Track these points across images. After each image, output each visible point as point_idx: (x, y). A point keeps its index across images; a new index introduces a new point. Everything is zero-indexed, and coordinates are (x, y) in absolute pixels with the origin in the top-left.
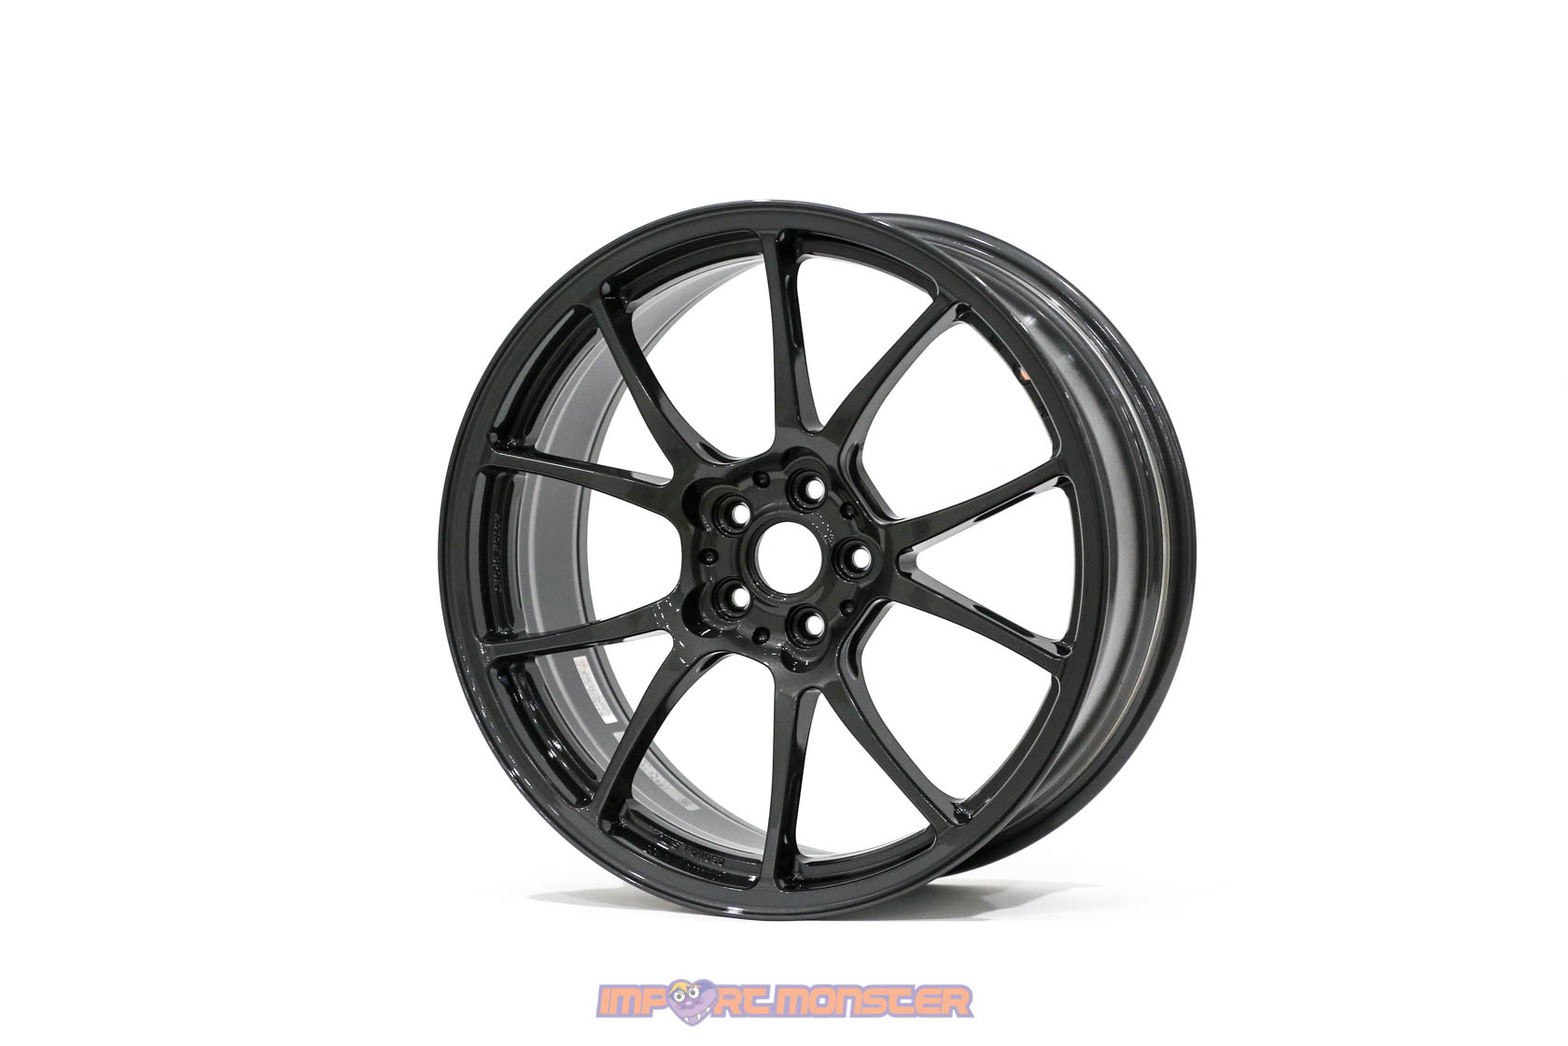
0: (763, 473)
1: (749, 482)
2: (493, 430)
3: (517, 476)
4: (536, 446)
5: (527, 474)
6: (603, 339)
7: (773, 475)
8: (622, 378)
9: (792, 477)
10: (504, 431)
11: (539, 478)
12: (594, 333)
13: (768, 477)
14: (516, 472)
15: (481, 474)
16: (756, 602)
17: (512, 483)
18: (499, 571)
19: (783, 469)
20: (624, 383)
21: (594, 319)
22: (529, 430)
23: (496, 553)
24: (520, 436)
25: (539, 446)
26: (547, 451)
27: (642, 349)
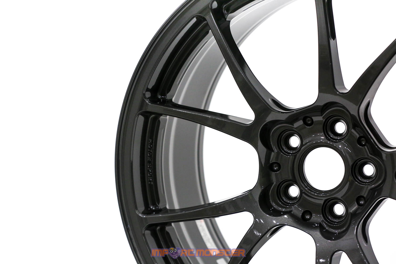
0: (309, 117)
1: (301, 123)
2: (148, 90)
3: (162, 117)
4: (173, 100)
5: (168, 117)
6: (213, 36)
7: (315, 119)
8: (224, 60)
9: (327, 120)
10: (154, 90)
11: (175, 119)
12: (208, 32)
13: (312, 120)
14: (161, 115)
15: (140, 116)
16: (303, 195)
17: (159, 121)
18: (151, 172)
19: (322, 116)
20: (226, 63)
21: (207, 24)
22: (169, 90)
23: (149, 162)
24: (164, 94)
25: (175, 99)
26: (180, 103)
27: (237, 43)
